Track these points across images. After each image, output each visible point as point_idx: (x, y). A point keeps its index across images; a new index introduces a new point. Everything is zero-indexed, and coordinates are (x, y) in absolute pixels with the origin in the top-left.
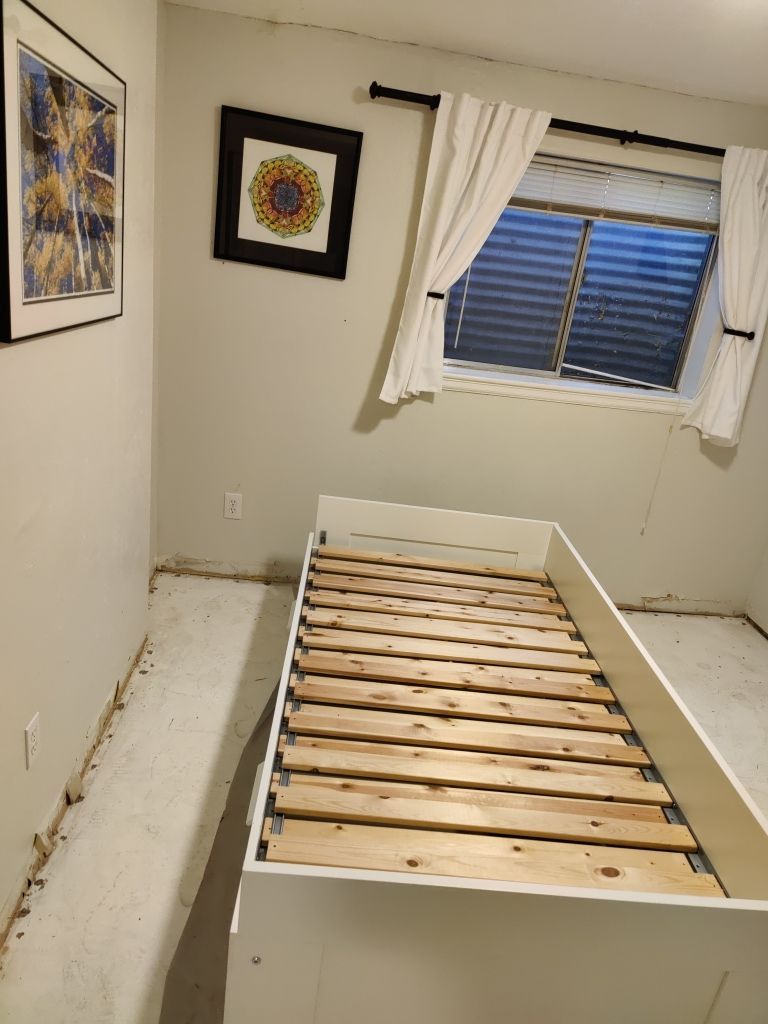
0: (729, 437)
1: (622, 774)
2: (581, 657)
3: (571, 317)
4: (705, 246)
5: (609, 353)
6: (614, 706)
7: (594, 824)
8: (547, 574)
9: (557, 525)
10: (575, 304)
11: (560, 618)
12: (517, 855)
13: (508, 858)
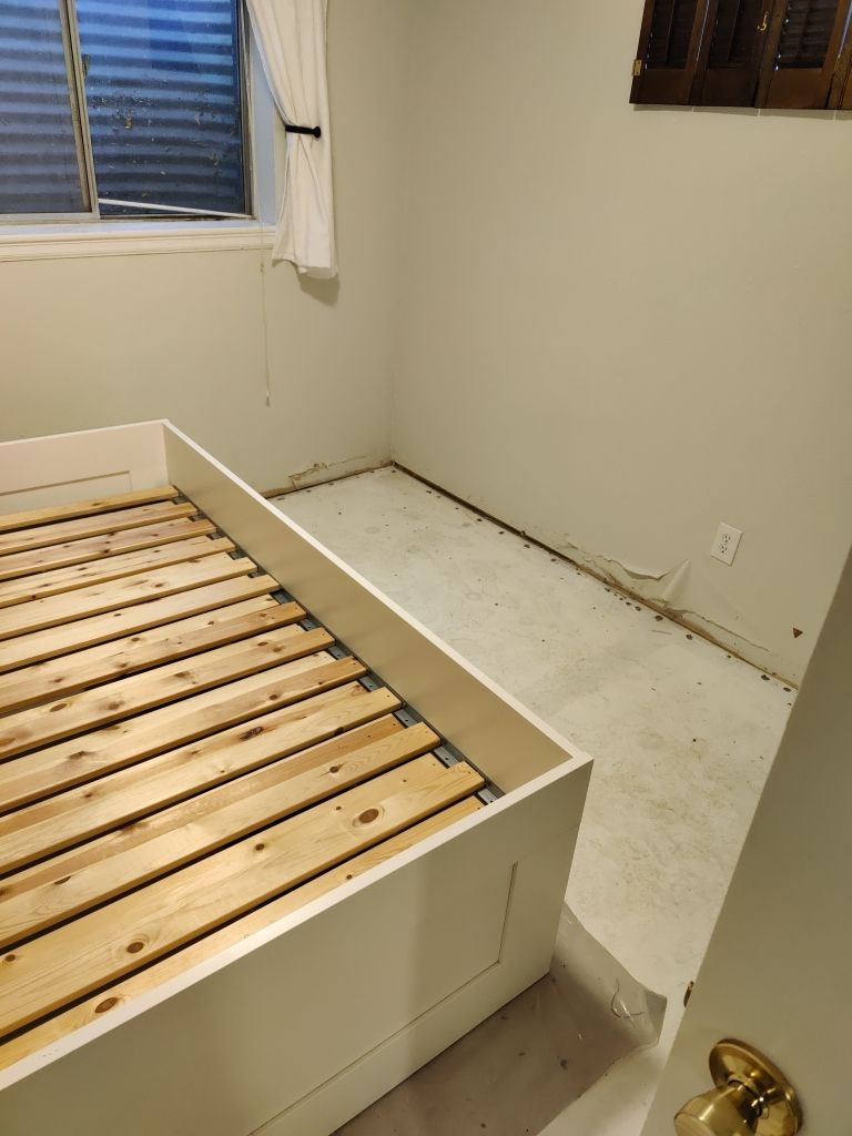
0: (328, 266)
1: (343, 696)
2: (251, 576)
3: (88, 131)
4: (229, 15)
5: (157, 178)
6: (308, 620)
7: (334, 770)
8: (175, 487)
9: (166, 422)
10: (86, 112)
11: (210, 536)
12: (263, 856)
13: (254, 867)
